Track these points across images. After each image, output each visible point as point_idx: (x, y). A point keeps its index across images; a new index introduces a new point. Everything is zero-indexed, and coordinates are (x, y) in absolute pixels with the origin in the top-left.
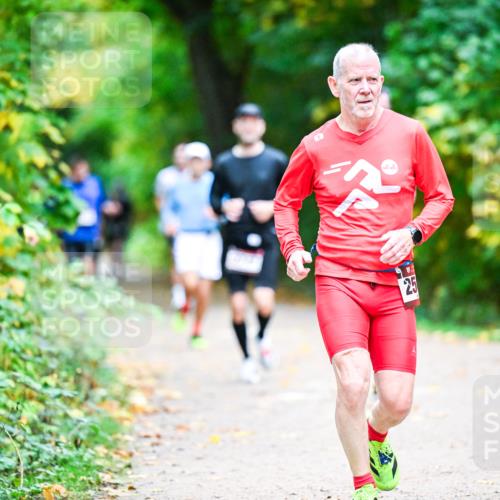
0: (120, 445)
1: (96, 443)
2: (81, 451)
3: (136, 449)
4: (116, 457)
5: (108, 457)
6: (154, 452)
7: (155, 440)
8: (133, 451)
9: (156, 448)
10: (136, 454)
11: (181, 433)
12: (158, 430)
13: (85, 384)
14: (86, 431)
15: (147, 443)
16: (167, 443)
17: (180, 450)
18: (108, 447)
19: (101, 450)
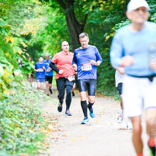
0: (45, 141)
1: (38, 140)
2: (33, 143)
3: (50, 142)
4: (44, 145)
5: (41, 145)
6: (56, 143)
7: (56, 140)
8: (49, 143)
9: (56, 142)
10: (50, 144)
11: (64, 137)
12: (57, 136)
13: (34, 122)
14: (34, 137)
15: (53, 140)
16: (59, 141)
17: (64, 143)
18: (41, 142)
19: (39, 143)
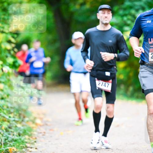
0: (33, 135)
1: (25, 135)
2: (21, 137)
3: (38, 136)
4: (31, 139)
5: (29, 139)
6: (43, 138)
7: (43, 134)
9: (44, 136)
10: (38, 138)
11: (51, 132)
12: (44, 131)
13: (22, 117)
15: (41, 135)
16: (47, 135)
17: (51, 137)
18: (29, 136)
19: (27, 137)
